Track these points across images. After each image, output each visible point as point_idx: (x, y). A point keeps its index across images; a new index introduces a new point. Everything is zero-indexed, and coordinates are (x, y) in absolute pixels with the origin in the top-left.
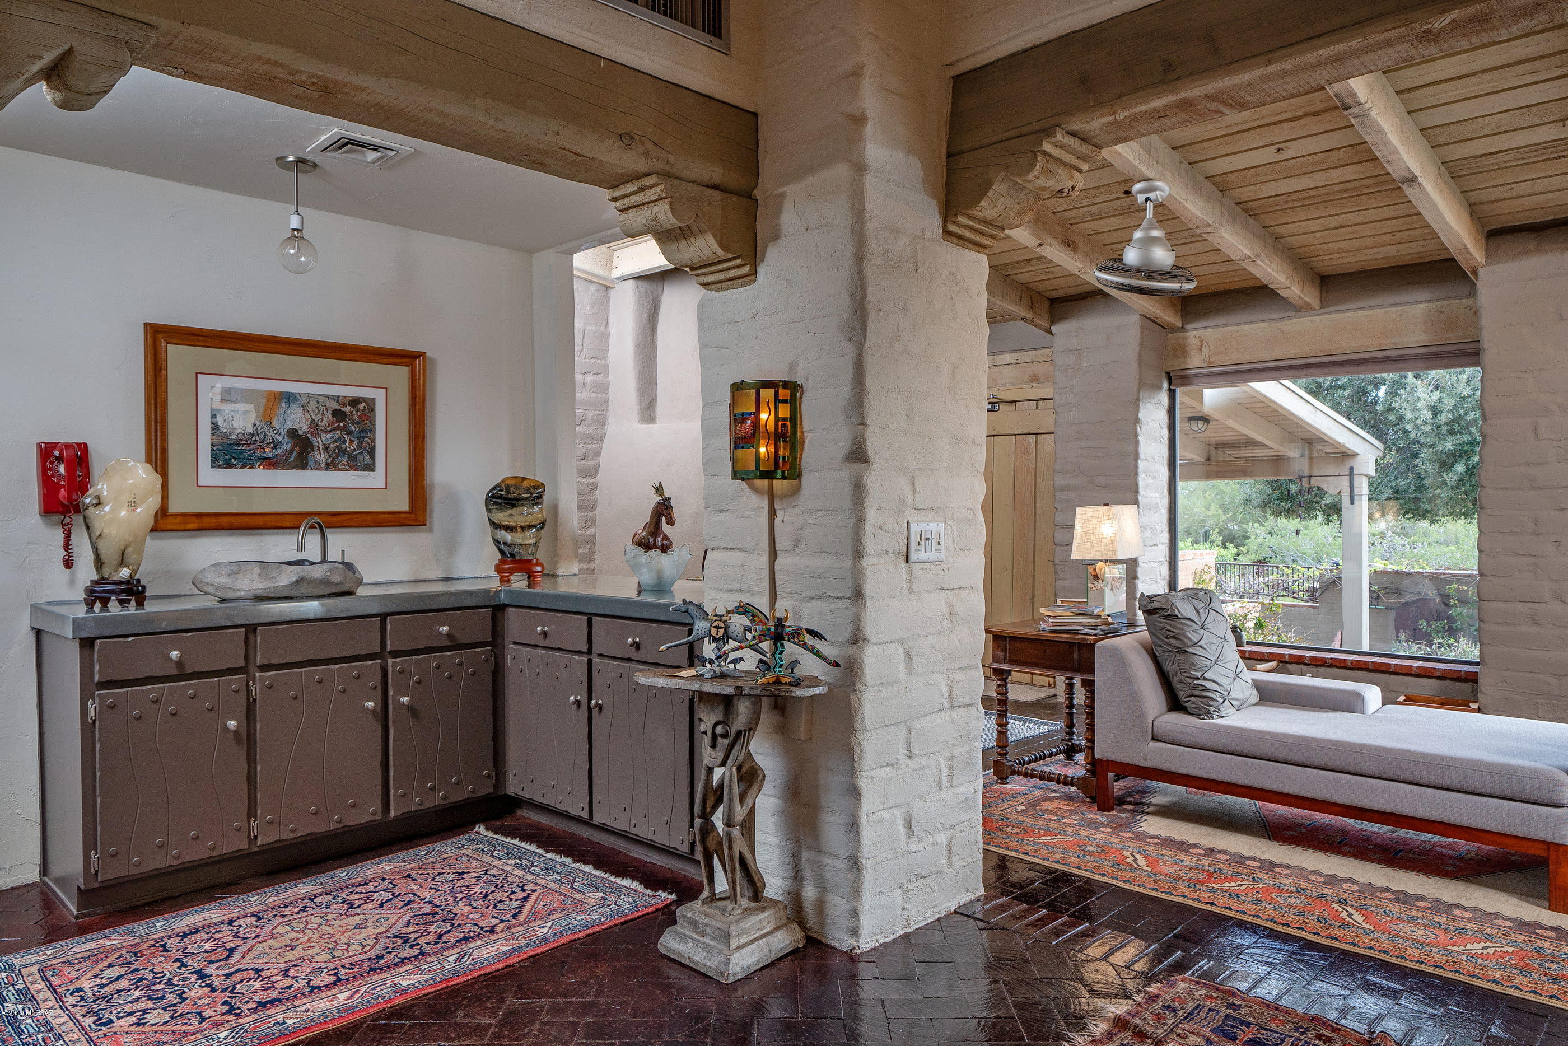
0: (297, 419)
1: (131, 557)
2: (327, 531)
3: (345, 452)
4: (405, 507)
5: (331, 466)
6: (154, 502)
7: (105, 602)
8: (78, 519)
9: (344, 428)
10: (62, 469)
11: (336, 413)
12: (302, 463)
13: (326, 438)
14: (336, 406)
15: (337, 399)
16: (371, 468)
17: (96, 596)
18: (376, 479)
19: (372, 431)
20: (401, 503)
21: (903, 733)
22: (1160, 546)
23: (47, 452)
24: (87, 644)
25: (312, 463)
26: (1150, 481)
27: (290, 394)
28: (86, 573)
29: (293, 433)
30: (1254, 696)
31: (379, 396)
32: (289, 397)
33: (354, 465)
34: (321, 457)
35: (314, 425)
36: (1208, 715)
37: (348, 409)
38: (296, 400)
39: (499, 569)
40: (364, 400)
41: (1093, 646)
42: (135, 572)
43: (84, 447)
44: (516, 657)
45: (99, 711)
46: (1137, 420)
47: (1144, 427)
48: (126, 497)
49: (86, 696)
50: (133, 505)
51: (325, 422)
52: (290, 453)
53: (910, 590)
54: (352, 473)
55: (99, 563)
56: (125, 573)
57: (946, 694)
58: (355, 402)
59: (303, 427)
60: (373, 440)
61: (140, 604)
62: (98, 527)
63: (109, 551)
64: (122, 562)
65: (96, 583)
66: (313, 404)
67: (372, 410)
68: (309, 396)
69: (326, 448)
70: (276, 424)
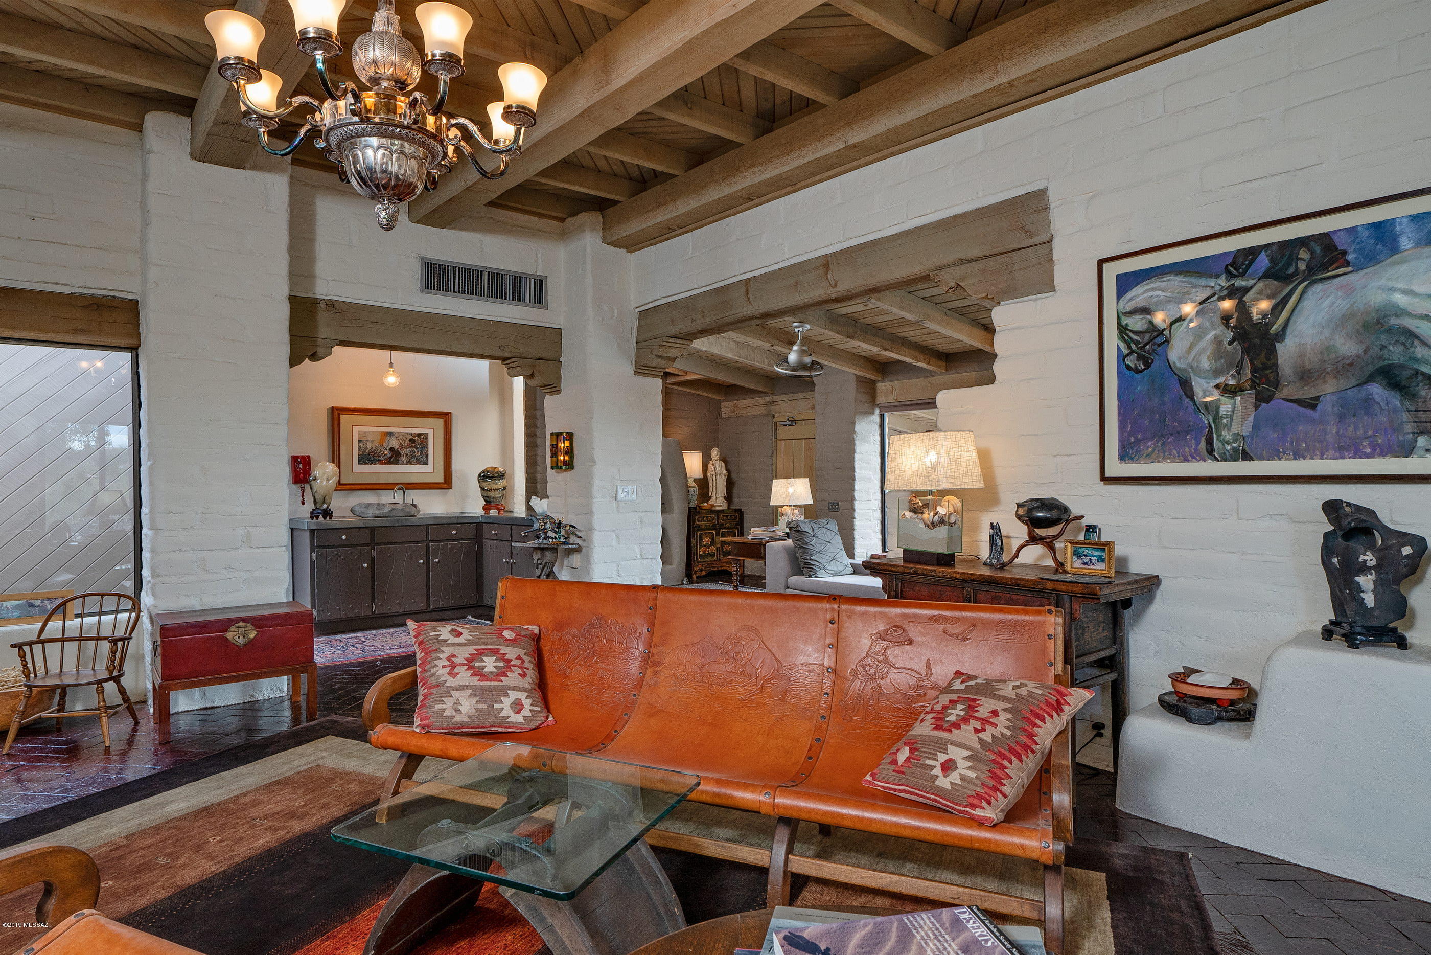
0: (394, 443)
1: (327, 500)
2: (407, 491)
3: (415, 457)
4: (442, 481)
5: (409, 463)
6: (336, 478)
7: (317, 517)
8: (307, 486)
9: (415, 446)
10: (301, 466)
11: (411, 440)
12: (396, 462)
13: (406, 451)
14: (411, 437)
15: (411, 434)
16: (426, 463)
17: (313, 515)
18: (428, 468)
19: (427, 447)
20: (440, 479)
21: (615, 566)
22: (874, 501)
23: (295, 460)
24: (312, 531)
25: (400, 462)
26: (864, 465)
27: (391, 433)
28: (310, 506)
29: (392, 449)
30: (851, 570)
31: (430, 432)
32: (390, 434)
33: (419, 462)
34: (404, 459)
35: (401, 446)
36: (810, 576)
37: (416, 438)
38: (393, 435)
39: (484, 508)
40: (423, 434)
41: (764, 545)
42: (329, 506)
43: (309, 457)
44: (488, 544)
45: (317, 557)
46: (854, 432)
47: (858, 436)
48: (325, 477)
49: (312, 551)
50: (328, 480)
51: (406, 444)
52: (391, 458)
53: (618, 511)
54: (418, 466)
55: (315, 502)
56: (325, 506)
57: (639, 553)
58: (419, 435)
59: (396, 447)
60: (427, 451)
61: (331, 518)
62: (315, 489)
63: (318, 497)
64: (324, 502)
65: (314, 510)
66: (401, 436)
67: (427, 438)
68: (399, 433)
69: (407, 455)
70: (385, 445)
